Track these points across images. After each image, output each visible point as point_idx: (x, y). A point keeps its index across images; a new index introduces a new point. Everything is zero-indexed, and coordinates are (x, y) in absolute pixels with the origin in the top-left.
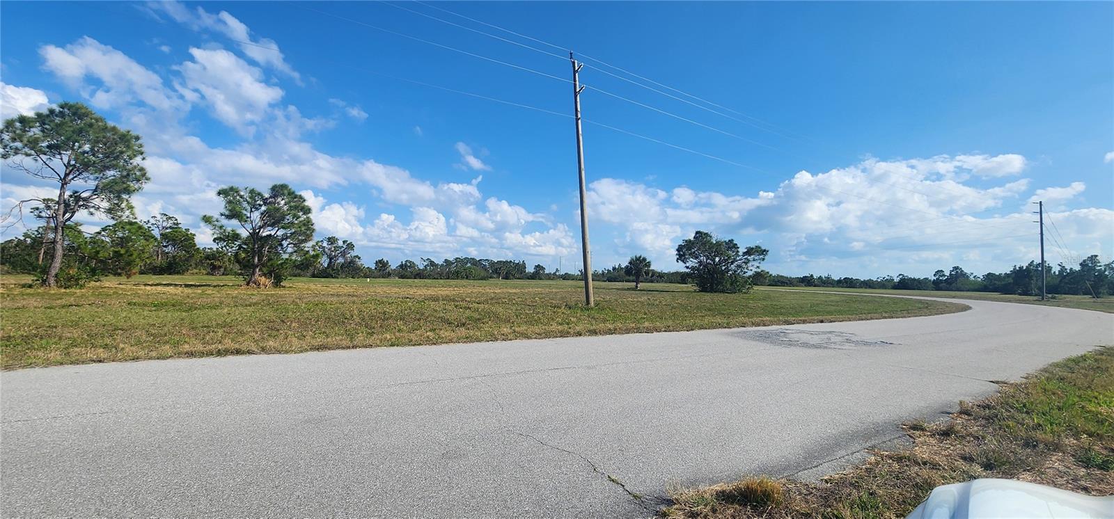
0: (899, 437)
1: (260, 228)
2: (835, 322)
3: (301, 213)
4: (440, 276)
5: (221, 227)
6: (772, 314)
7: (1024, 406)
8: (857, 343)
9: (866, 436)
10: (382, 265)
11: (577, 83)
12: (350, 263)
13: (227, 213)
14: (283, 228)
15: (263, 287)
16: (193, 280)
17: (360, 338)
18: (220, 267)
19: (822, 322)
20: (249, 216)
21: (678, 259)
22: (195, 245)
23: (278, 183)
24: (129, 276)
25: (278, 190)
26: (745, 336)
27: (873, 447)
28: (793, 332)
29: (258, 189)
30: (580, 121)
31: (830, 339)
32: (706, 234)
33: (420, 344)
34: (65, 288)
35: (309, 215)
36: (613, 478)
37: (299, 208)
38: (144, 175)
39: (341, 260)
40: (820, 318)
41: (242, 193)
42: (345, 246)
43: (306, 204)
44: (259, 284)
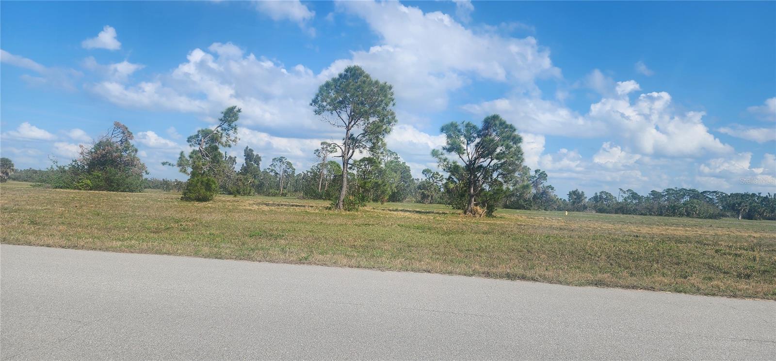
1: (476, 159)
3: (511, 143)
5: (445, 160)
10: (576, 196)
12: (542, 194)
13: (448, 147)
14: (497, 159)
15: (478, 216)
16: (419, 207)
18: (428, 196)
20: (465, 148)
22: (410, 176)
23: (491, 114)
24: (382, 203)
25: (492, 122)
29: (474, 123)
34: (349, 211)
35: (519, 145)
37: (511, 138)
38: (393, 118)
39: (533, 191)
41: (459, 128)
42: (537, 176)
43: (516, 133)
44: (474, 213)
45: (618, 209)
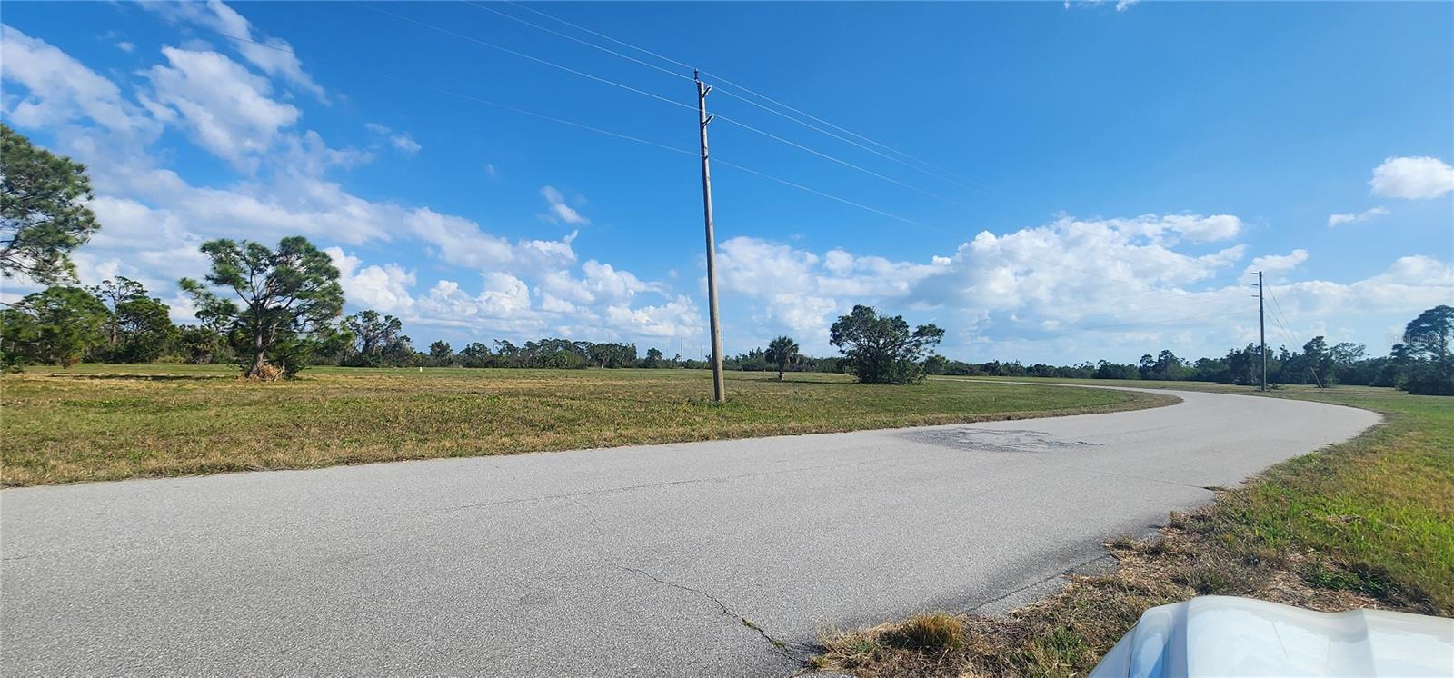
0: (1101, 557)
1: (266, 297)
2: (1024, 418)
3: (324, 278)
4: (521, 364)
5: (208, 296)
6: (949, 410)
7: (1244, 516)
8: (1051, 444)
9: (1063, 559)
10: (440, 350)
11: (704, 111)
12: (395, 346)
13: (216, 276)
14: (299, 297)
15: (269, 379)
16: (165, 370)
17: (407, 447)
18: (207, 352)
19: (1009, 418)
20: (249, 280)
21: (831, 341)
22: (168, 321)
23: (291, 236)
25: (292, 245)
26: (915, 438)
27: (1071, 571)
28: (974, 431)
29: (262, 243)
30: (707, 161)
31: (1018, 440)
32: (868, 309)
33: (491, 454)
35: (337, 280)
36: (749, 621)
37: (323, 270)
38: (90, 221)
39: (382, 343)
40: (1007, 414)
41: (238, 249)
42: (388, 324)
43: (332, 264)
44: (263, 376)
45: (488, 362)
